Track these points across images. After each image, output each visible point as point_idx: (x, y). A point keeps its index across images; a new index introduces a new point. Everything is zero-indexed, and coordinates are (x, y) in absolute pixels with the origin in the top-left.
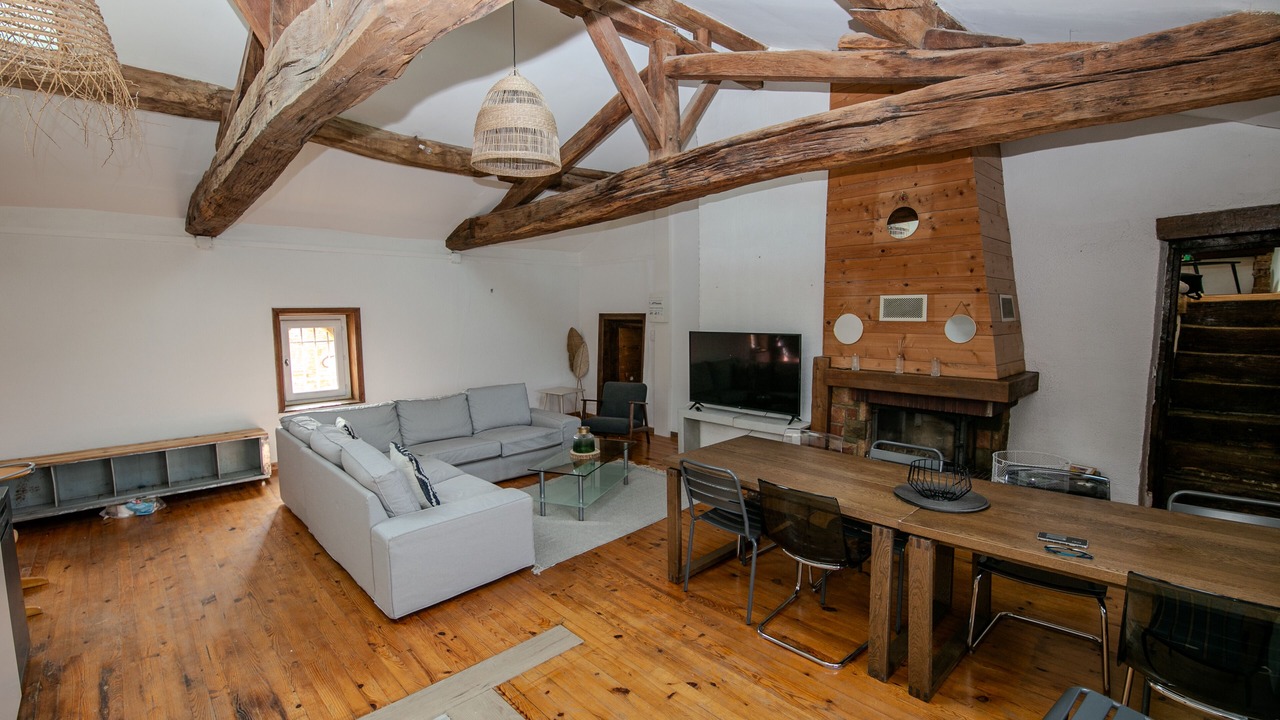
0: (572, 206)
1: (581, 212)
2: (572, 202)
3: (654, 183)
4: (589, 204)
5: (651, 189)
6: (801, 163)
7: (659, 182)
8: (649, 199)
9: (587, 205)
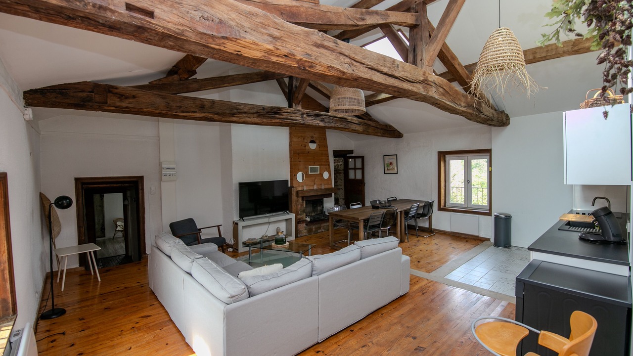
0: (245, 113)
1: (249, 117)
2: (246, 111)
3: (297, 118)
4: (257, 115)
5: (296, 120)
6: (342, 128)
7: (300, 118)
8: (294, 123)
9: (255, 115)
